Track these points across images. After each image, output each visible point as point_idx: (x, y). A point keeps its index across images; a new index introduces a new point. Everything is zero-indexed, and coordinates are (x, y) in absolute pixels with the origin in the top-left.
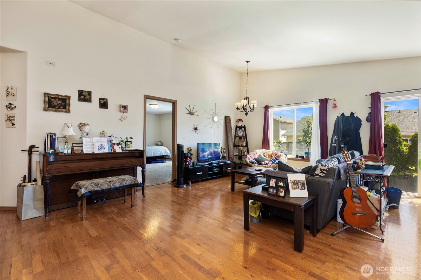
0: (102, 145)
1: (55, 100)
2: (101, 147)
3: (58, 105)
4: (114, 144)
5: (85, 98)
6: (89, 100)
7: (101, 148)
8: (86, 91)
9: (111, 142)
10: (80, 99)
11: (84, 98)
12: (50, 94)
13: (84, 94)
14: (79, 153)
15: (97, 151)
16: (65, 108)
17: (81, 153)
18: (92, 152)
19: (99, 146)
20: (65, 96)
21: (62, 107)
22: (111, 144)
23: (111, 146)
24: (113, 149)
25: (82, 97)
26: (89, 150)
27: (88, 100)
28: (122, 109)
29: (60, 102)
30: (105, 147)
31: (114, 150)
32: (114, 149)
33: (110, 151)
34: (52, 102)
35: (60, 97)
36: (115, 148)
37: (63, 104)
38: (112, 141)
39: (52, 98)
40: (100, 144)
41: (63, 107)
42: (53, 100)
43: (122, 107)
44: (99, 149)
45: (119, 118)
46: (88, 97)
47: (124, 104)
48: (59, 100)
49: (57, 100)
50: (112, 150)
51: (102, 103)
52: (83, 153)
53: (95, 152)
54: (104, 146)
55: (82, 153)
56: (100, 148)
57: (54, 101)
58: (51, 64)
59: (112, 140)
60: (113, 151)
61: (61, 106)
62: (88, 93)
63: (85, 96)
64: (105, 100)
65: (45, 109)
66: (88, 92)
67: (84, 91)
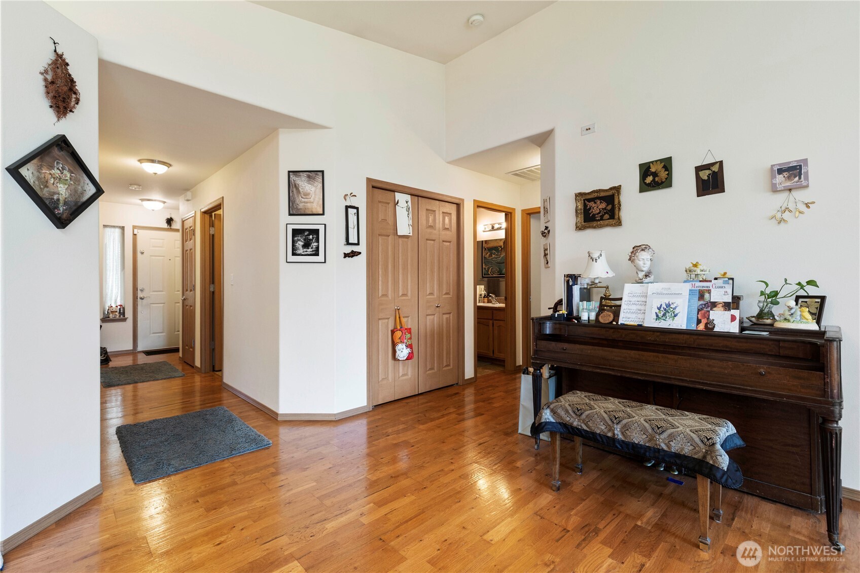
0: (668, 305)
1: (595, 203)
2: (667, 310)
3: (599, 213)
4: (714, 305)
5: (657, 179)
6: (667, 183)
7: (664, 315)
8: (656, 161)
9: (701, 296)
10: (645, 187)
11: (654, 180)
12: (585, 194)
13: (653, 169)
14: (607, 322)
15: (650, 322)
16: (612, 217)
17: (611, 322)
18: (636, 324)
19: (659, 309)
20: (611, 189)
21: (607, 216)
22: (702, 302)
23: (699, 310)
24: (704, 321)
25: (649, 179)
26: (634, 316)
27: (662, 183)
28: (780, 178)
29: (603, 205)
30: (676, 312)
31: (706, 324)
32: (708, 318)
33: (693, 327)
34: (590, 209)
35: (602, 194)
36: (711, 318)
37: (609, 207)
38: (707, 296)
39: (589, 200)
40: (664, 301)
41: (610, 215)
42: (592, 204)
43: (780, 171)
44: (657, 316)
45: (773, 213)
46: (663, 174)
47: (790, 157)
48: (601, 202)
49: (599, 202)
50: (699, 322)
51: (703, 181)
52: (617, 323)
53: (646, 324)
54: (675, 308)
55: (614, 323)
56: (660, 315)
57: (594, 205)
58: (587, 130)
59: (709, 292)
60: (701, 327)
61: (605, 213)
62: (662, 164)
63: (655, 175)
64: (715, 168)
65: (579, 228)
66: (661, 161)
67: (652, 162)
